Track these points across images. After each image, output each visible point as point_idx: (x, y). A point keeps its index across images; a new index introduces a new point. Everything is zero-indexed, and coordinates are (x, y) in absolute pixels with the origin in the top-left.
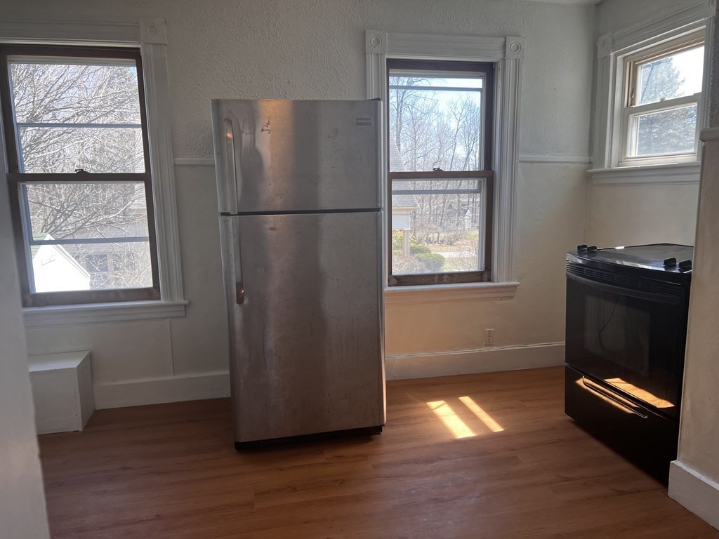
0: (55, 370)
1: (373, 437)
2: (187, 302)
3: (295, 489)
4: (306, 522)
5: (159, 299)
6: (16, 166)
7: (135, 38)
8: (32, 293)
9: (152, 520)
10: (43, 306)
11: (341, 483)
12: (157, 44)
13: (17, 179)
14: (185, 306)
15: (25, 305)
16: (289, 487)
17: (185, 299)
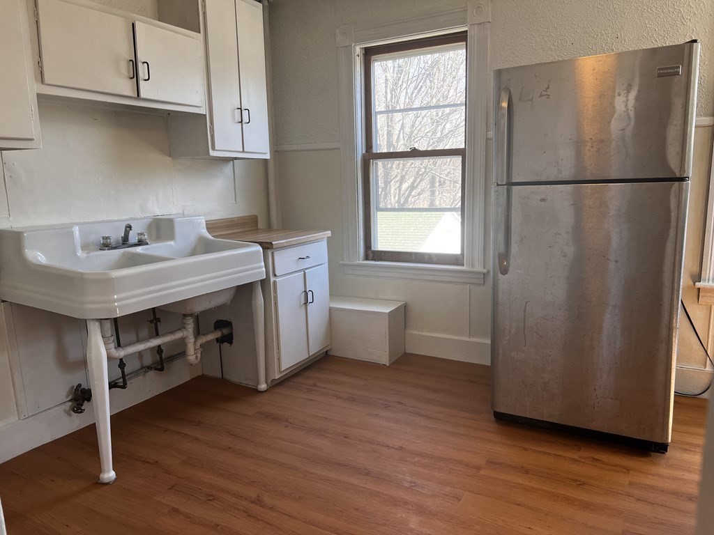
0: (374, 312)
1: (652, 454)
2: (485, 271)
3: (527, 472)
4: (519, 505)
5: (463, 265)
6: (371, 147)
7: (463, 22)
8: (373, 249)
9: (396, 449)
10: (378, 260)
11: (580, 485)
12: (481, 23)
13: (370, 156)
14: (484, 274)
15: (367, 258)
16: (522, 467)
17: (484, 268)
